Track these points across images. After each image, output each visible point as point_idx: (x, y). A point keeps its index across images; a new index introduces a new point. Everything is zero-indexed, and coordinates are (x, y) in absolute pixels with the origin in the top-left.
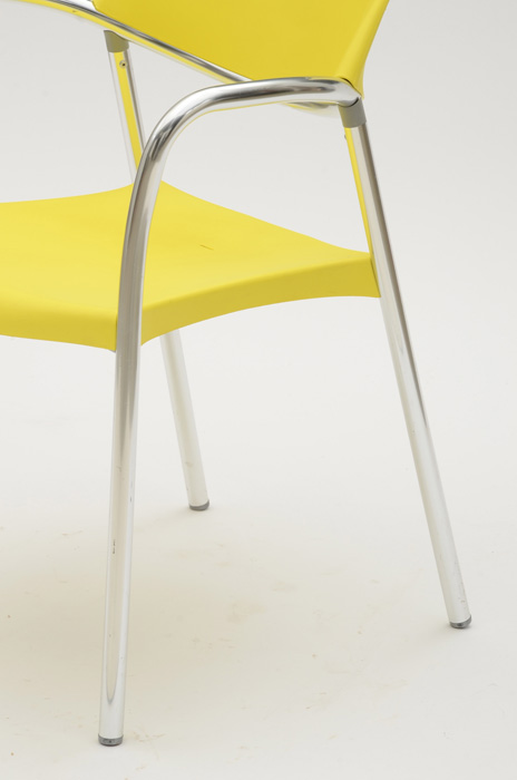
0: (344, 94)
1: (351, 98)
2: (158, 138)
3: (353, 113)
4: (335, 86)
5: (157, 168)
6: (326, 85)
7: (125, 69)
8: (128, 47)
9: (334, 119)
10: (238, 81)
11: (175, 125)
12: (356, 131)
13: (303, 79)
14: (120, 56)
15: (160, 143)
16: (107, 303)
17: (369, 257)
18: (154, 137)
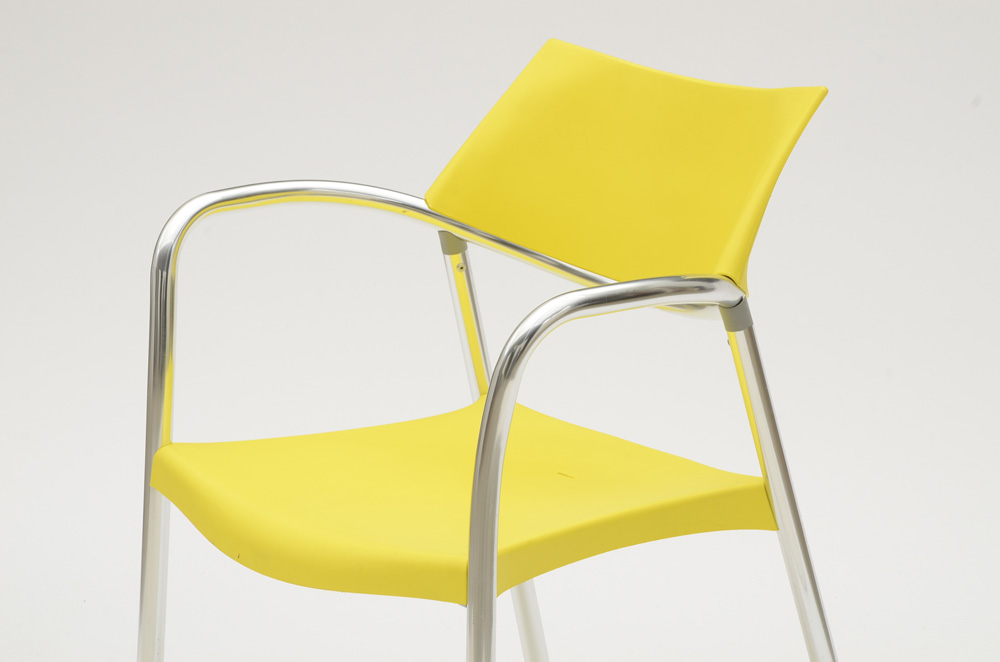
0: (727, 294)
1: (734, 297)
2: (512, 351)
3: (737, 315)
4: (715, 284)
5: (511, 387)
6: (705, 284)
7: (464, 273)
8: (466, 248)
9: (716, 321)
10: (602, 284)
11: (531, 337)
12: (741, 335)
13: (678, 278)
14: (457, 258)
15: (513, 360)
16: (456, 549)
17: (761, 482)
18: (507, 351)
